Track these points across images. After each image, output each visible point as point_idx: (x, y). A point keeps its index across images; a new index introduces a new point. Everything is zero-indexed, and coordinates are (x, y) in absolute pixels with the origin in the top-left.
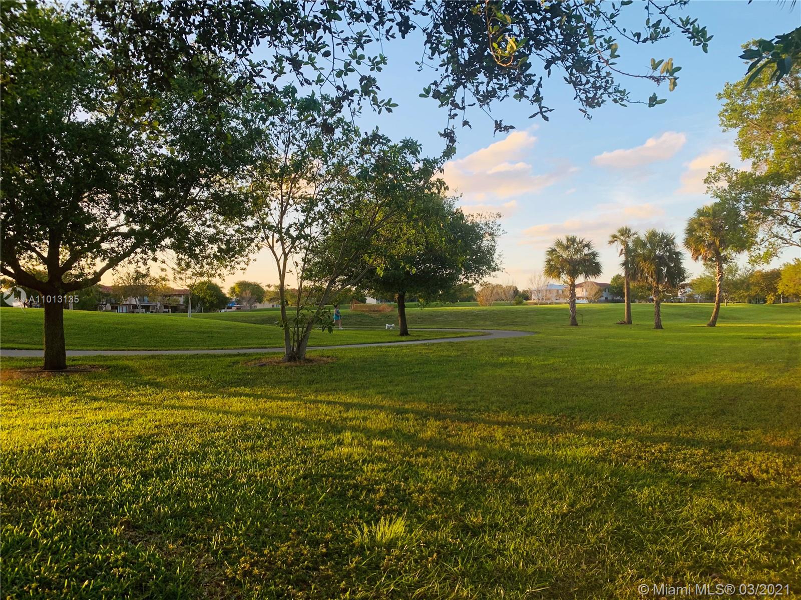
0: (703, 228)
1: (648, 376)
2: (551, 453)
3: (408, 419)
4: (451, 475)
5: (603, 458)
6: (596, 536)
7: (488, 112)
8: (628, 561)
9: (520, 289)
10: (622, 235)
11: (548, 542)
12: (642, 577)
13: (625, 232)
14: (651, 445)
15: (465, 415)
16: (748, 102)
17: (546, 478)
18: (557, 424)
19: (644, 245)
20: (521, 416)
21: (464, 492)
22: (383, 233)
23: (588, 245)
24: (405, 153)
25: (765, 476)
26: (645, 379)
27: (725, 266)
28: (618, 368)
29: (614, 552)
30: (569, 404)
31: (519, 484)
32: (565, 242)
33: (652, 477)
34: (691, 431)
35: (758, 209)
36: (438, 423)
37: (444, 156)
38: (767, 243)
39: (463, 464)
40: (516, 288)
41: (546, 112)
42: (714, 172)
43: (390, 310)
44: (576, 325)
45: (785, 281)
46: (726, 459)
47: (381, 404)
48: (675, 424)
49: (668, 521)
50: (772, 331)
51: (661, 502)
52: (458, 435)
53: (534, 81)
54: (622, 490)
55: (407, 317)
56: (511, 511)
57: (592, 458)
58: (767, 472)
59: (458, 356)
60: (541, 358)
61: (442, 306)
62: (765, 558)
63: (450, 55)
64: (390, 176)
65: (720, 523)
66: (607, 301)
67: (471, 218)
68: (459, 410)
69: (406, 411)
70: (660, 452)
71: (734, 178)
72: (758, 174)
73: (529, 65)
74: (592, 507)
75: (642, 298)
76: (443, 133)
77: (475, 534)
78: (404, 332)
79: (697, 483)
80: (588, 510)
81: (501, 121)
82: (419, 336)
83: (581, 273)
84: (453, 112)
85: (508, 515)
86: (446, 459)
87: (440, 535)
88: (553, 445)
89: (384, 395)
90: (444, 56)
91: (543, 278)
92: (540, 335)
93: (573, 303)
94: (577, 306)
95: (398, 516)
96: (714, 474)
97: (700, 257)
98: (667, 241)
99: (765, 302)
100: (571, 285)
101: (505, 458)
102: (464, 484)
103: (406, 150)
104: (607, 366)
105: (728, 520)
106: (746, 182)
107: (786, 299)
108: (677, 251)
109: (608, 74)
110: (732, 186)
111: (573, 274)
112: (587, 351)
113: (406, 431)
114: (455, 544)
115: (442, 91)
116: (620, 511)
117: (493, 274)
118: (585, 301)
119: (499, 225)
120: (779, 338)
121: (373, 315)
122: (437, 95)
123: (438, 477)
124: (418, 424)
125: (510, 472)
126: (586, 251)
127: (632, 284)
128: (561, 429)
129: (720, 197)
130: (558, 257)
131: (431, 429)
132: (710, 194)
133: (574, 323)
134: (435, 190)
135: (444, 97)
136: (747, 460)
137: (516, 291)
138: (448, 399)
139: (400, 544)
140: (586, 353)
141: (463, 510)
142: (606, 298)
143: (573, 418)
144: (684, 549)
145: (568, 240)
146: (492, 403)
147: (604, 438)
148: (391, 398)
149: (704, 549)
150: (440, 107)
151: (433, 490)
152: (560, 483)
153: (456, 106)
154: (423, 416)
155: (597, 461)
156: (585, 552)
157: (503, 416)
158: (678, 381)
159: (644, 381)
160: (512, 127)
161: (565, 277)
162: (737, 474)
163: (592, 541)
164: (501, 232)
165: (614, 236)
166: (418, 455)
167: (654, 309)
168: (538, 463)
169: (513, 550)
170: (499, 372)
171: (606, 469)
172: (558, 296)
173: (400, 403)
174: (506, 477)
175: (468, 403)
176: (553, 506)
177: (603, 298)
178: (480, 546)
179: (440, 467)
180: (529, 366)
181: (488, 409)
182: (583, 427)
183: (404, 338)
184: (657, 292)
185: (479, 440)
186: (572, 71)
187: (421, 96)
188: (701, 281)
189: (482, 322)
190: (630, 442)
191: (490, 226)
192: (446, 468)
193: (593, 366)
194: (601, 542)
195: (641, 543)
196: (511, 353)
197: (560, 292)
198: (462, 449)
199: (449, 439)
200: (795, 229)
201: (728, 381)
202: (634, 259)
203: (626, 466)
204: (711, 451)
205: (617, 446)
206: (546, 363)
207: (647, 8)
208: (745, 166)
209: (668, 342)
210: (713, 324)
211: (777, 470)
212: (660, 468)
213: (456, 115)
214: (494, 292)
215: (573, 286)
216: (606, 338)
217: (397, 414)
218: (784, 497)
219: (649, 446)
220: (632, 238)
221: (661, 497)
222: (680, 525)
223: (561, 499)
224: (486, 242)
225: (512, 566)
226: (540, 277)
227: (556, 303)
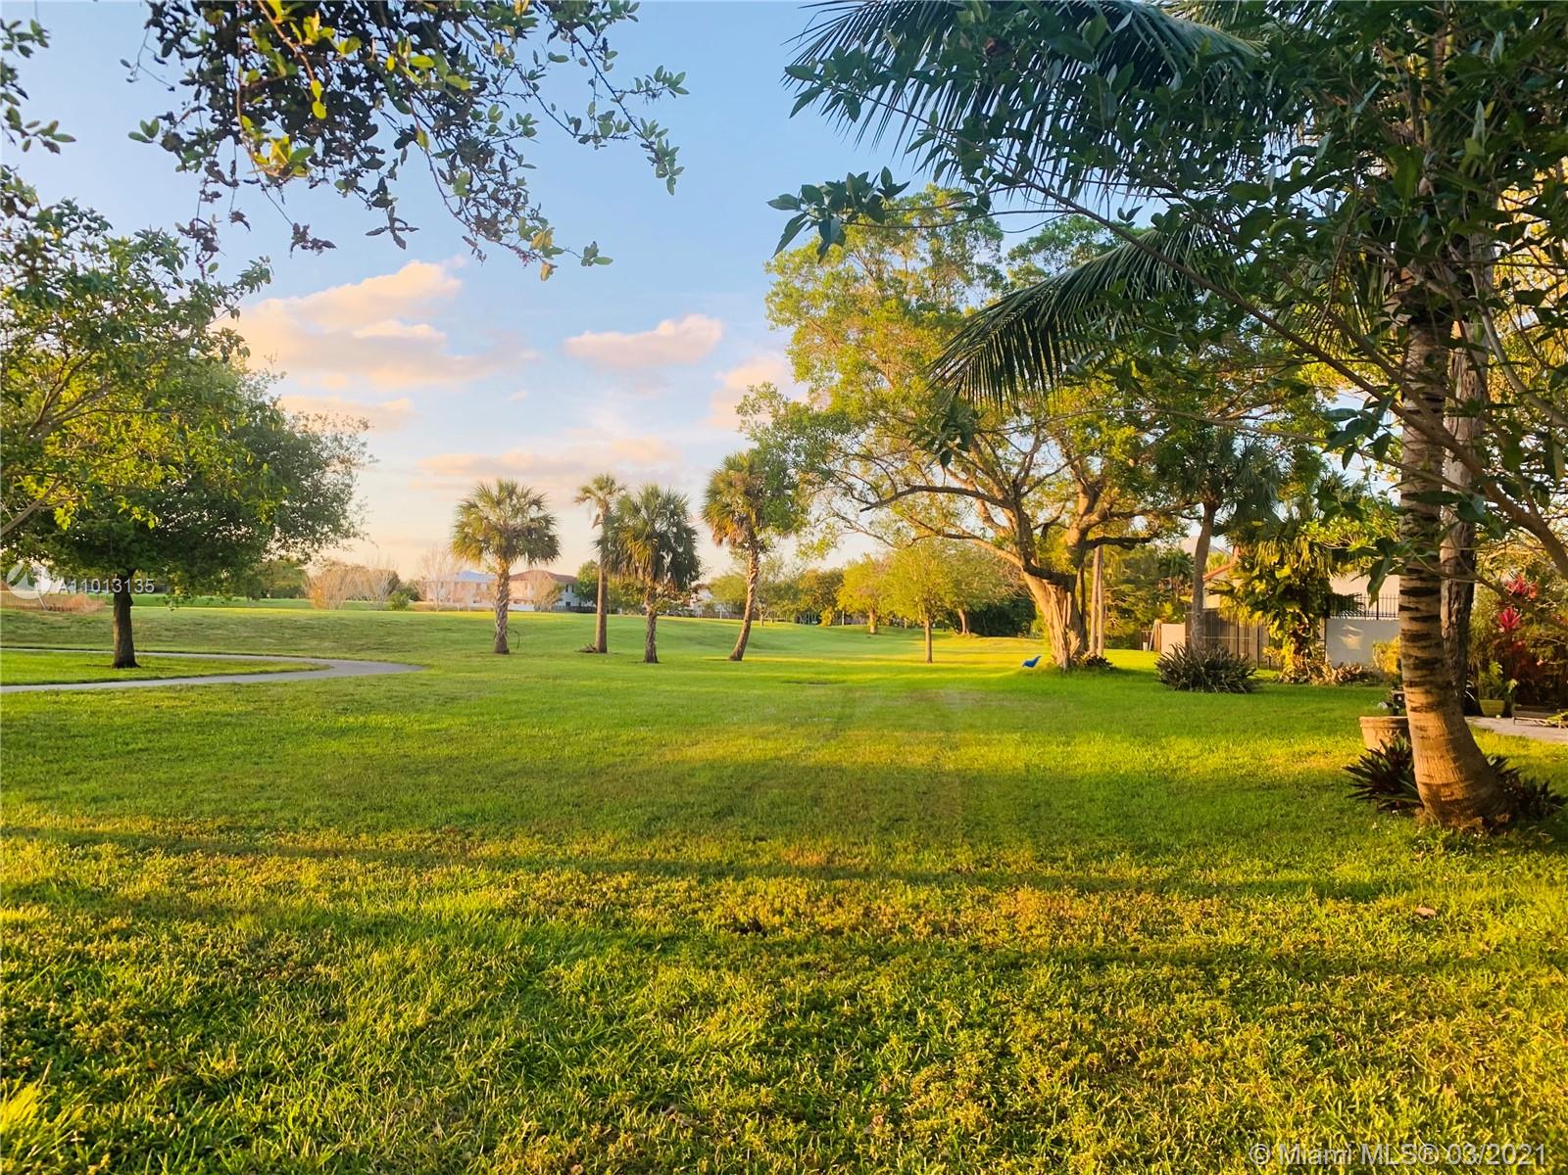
0: (733, 490)
1: (619, 750)
2: (413, 906)
3: (97, 857)
4: (179, 974)
5: (513, 911)
6: (472, 1066)
7: (279, 202)
8: (523, 1107)
9: (405, 578)
10: (601, 489)
11: (374, 1090)
12: (546, 1133)
13: (606, 484)
14: (603, 879)
15: (240, 839)
16: (810, 287)
17: (393, 960)
18: (434, 848)
19: (637, 510)
20: (364, 836)
21: (206, 1005)
22: (81, 431)
23: (537, 503)
24: (148, 261)
25: (777, 920)
26: (614, 755)
27: (762, 558)
28: (570, 736)
29: (502, 1091)
30: (466, 808)
31: (334, 978)
32: (495, 492)
33: (595, 938)
34: (674, 847)
35: (812, 468)
36: (173, 860)
37: (242, 283)
38: (823, 525)
39: (214, 946)
40: (396, 576)
41: (402, 230)
42: (753, 396)
43: (95, 607)
44: (506, 652)
45: (847, 588)
46: (723, 894)
47: (34, 824)
48: (650, 837)
49: (609, 1019)
50: (826, 669)
51: (603, 986)
52: (216, 883)
53: (382, 163)
54: (536, 967)
55: (135, 625)
56: (305, 1036)
57: (492, 911)
58: (781, 913)
59: (247, 714)
60: (427, 717)
61: (223, 605)
62: (756, 1065)
63: (205, 66)
64: (106, 304)
65: (696, 1012)
66: (569, 608)
67: (304, 422)
68: (229, 829)
69: (96, 839)
70: (616, 890)
71: (782, 411)
72: (816, 409)
73: (374, 130)
74: (475, 1010)
75: (628, 606)
76: (187, 227)
77: (214, 1095)
78: (126, 660)
79: (670, 941)
80: (467, 1015)
81: (306, 228)
82: (162, 670)
83: (522, 554)
84: (211, 188)
85: (295, 1047)
86: (176, 939)
87: (125, 1112)
88: (419, 891)
89: (45, 804)
90: (192, 64)
91: (450, 559)
92: (432, 672)
93: (503, 610)
94: (510, 616)
95: (28, 1079)
96: (700, 923)
97: (725, 540)
98: (672, 508)
99: (819, 622)
100: (501, 576)
101: (311, 925)
102: (206, 991)
103: (150, 255)
104: (550, 732)
105: (708, 1002)
106: (798, 421)
107: (849, 619)
108: (690, 525)
109: (521, 182)
110: (778, 426)
111: (507, 553)
112: (517, 702)
113: (87, 883)
114: (161, 1126)
115: (187, 138)
116: (527, 1011)
117: (344, 542)
118: (530, 607)
119: (364, 444)
120: (830, 682)
121: (50, 618)
122: (172, 143)
123: (147, 982)
124: (120, 866)
125: (319, 956)
126: (533, 512)
127: (615, 581)
128: (441, 858)
129: (759, 440)
130: (481, 519)
131: (153, 876)
132: (744, 435)
133: (503, 649)
134: (217, 352)
135: (190, 150)
136: (755, 893)
137: (394, 582)
138: (206, 808)
139: (19, 1144)
140: (514, 707)
141: (194, 1048)
142: (568, 604)
143: (469, 835)
144: (629, 1067)
145: (501, 488)
146: (307, 811)
147: (521, 871)
148: (62, 810)
149: (663, 1063)
150: (178, 170)
151: (128, 1013)
152: (419, 967)
153: (219, 177)
154: (140, 847)
155: (499, 915)
156: (447, 1100)
157: (327, 839)
158: (669, 757)
159: (612, 760)
160: (328, 245)
161: (490, 559)
162: (736, 920)
163: (462, 1077)
164: (365, 459)
165: (587, 490)
166: (106, 937)
167: (645, 627)
168: (380, 930)
169: (294, 1120)
170: (333, 745)
171: (513, 932)
172: (479, 595)
173: (86, 820)
174: (310, 964)
175: (253, 814)
176: (398, 1016)
177: (563, 604)
178: (219, 1123)
179: (157, 959)
180: (398, 734)
181: (294, 825)
182: (484, 851)
183: (122, 673)
184: (653, 596)
185: (262, 891)
186: (454, 158)
187: (134, 136)
188: (728, 581)
189: (314, 643)
190: (566, 876)
191: (344, 443)
192: (171, 959)
193: (525, 731)
194: (480, 1075)
195: (555, 1068)
196: (367, 707)
197: (484, 587)
198: (217, 913)
199: (193, 895)
200: (864, 506)
201: (748, 756)
202: (617, 533)
203: (552, 922)
204: (700, 882)
205: (542, 884)
206: (434, 726)
207: (592, 83)
208: (799, 394)
209: (663, 687)
210: (738, 657)
211: (796, 909)
212: (612, 920)
213: (217, 195)
214: (348, 579)
215: (505, 578)
216: (555, 678)
217: (72, 847)
218: (800, 954)
219: (599, 881)
220: (617, 496)
221: (605, 975)
222: (629, 1023)
223: (416, 998)
224: (334, 476)
225: (287, 1155)
226: (445, 556)
227: (474, 610)
